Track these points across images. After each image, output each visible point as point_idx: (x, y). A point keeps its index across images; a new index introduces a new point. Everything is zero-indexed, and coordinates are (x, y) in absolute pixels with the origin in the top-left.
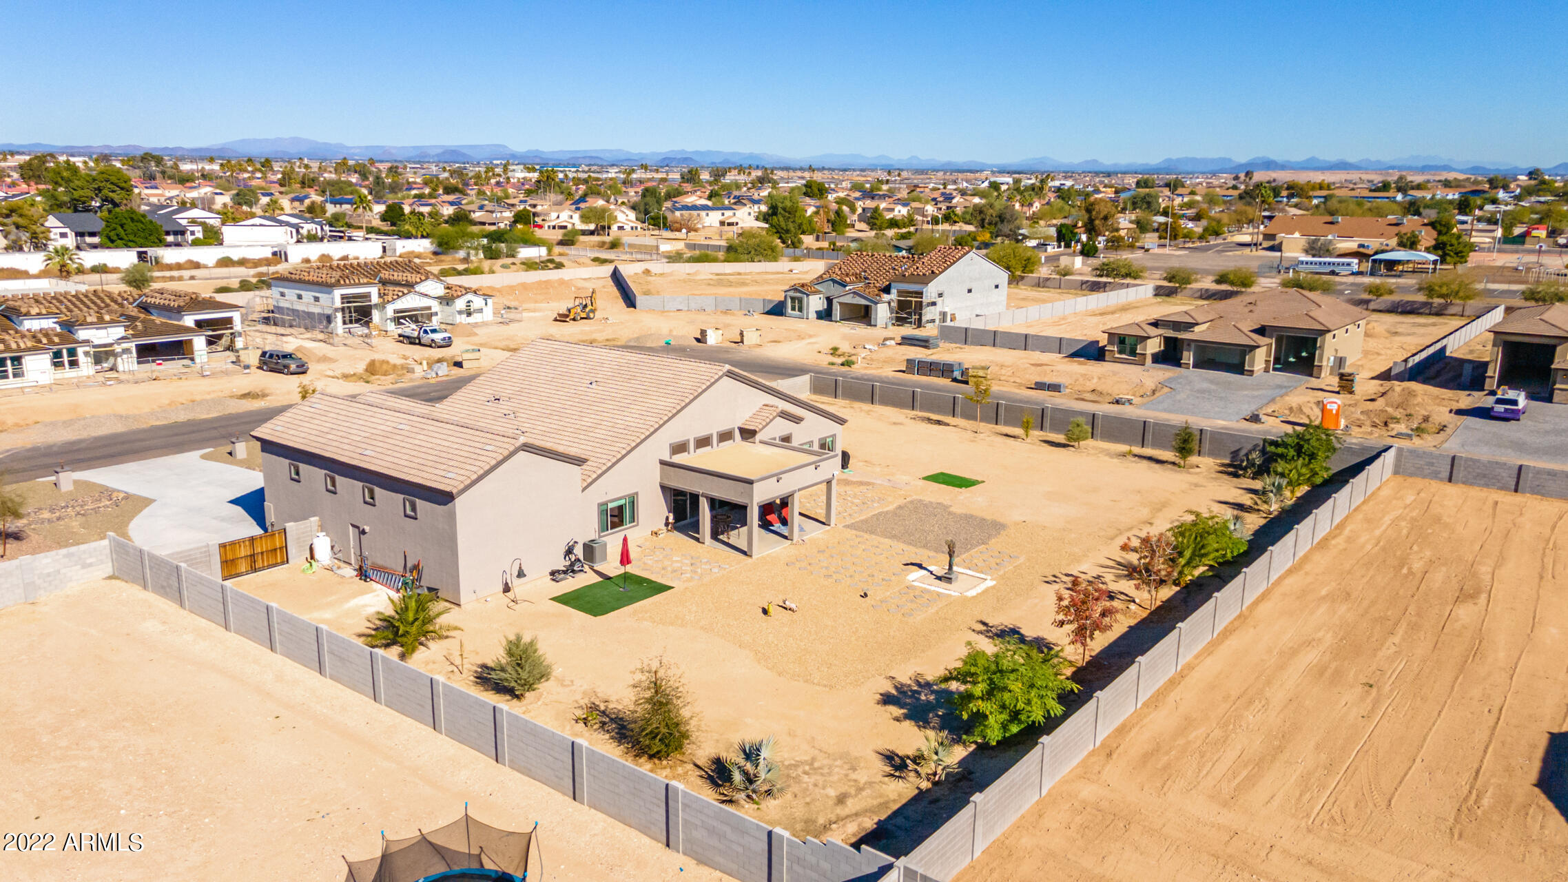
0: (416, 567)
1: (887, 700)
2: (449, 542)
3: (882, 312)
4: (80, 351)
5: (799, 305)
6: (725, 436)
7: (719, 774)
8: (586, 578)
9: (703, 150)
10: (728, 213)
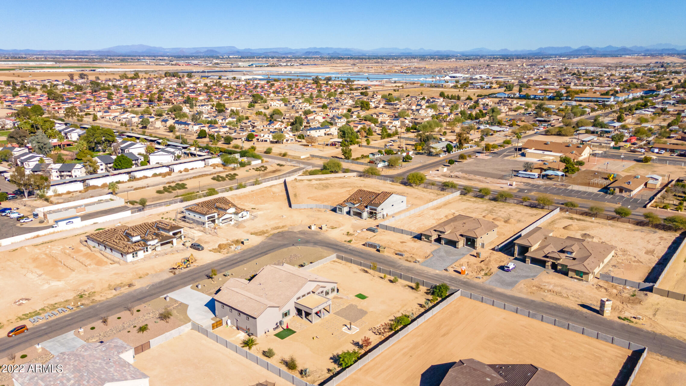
0: (249, 329)
1: (331, 358)
2: (255, 326)
3: (365, 215)
4: (149, 247)
5: (341, 210)
6: (309, 293)
7: (301, 372)
8: (280, 330)
9: (324, 47)
10: (327, 130)
